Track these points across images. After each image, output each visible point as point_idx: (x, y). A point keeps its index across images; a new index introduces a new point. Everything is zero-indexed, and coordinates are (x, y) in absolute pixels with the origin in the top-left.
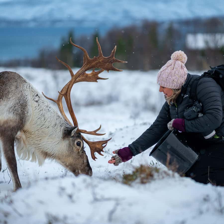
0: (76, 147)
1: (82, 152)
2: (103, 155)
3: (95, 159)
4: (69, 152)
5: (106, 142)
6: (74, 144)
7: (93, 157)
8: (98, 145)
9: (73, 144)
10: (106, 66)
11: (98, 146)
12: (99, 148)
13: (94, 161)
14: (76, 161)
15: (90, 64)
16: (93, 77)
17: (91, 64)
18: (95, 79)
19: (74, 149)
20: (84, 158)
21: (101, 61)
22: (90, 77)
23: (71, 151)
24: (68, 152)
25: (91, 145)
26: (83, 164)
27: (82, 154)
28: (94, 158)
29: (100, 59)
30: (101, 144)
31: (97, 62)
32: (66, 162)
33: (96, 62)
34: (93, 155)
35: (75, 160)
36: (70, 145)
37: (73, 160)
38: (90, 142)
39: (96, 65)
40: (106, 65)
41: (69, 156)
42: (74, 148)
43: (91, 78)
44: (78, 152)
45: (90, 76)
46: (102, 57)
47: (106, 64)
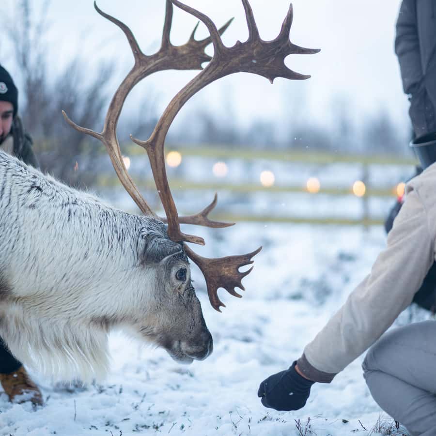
0: (173, 284)
1: (189, 295)
2: (239, 296)
3: (221, 308)
4: (157, 298)
5: (247, 259)
6: (168, 276)
7: (215, 301)
8: (227, 268)
9: (165, 278)
10: (267, 67)
11: (226, 272)
12: (229, 278)
13: (219, 313)
14: (176, 320)
15: (226, 63)
16: (190, 55)
17: (228, 64)
18: (196, 62)
19: (168, 290)
20: (194, 308)
21: (255, 55)
22: (183, 56)
23: (161, 295)
24: (155, 298)
25: (207, 267)
26: (194, 326)
27: (188, 300)
28: (217, 304)
29: (253, 49)
30: (235, 267)
31: (245, 55)
32: (151, 327)
33: (241, 56)
34: (214, 298)
35: (174, 319)
36: (159, 279)
37: (169, 319)
38: (204, 261)
39: (240, 65)
40: (267, 64)
41: (157, 309)
42: (169, 288)
43: (185, 59)
44: (178, 295)
45: (184, 52)
46: (257, 42)
47: (267, 61)
